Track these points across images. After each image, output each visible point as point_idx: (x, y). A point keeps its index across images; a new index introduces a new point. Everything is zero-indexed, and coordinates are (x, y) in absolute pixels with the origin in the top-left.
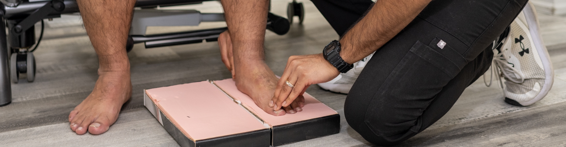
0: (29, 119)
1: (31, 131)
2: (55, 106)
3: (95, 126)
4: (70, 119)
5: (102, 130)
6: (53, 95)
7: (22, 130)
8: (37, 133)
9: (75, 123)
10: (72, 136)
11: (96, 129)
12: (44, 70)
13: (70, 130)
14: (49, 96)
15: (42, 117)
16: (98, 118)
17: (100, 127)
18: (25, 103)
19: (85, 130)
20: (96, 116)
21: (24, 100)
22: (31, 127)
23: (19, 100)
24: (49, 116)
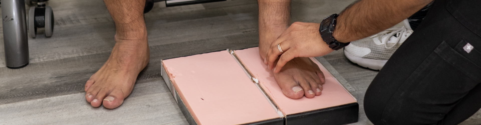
0: (46, 86)
1: (47, 102)
2: (72, 70)
3: (109, 100)
4: (86, 89)
5: (116, 104)
6: (70, 56)
7: (39, 100)
8: (54, 104)
9: (91, 94)
10: (87, 110)
11: (110, 103)
12: (63, 21)
13: (85, 103)
14: (66, 57)
15: (59, 84)
16: (112, 90)
17: (114, 101)
18: (42, 64)
19: (99, 103)
20: (111, 88)
21: (42, 60)
22: (47, 97)
23: (37, 60)
24: (65, 84)
